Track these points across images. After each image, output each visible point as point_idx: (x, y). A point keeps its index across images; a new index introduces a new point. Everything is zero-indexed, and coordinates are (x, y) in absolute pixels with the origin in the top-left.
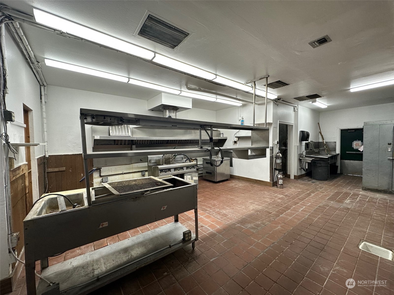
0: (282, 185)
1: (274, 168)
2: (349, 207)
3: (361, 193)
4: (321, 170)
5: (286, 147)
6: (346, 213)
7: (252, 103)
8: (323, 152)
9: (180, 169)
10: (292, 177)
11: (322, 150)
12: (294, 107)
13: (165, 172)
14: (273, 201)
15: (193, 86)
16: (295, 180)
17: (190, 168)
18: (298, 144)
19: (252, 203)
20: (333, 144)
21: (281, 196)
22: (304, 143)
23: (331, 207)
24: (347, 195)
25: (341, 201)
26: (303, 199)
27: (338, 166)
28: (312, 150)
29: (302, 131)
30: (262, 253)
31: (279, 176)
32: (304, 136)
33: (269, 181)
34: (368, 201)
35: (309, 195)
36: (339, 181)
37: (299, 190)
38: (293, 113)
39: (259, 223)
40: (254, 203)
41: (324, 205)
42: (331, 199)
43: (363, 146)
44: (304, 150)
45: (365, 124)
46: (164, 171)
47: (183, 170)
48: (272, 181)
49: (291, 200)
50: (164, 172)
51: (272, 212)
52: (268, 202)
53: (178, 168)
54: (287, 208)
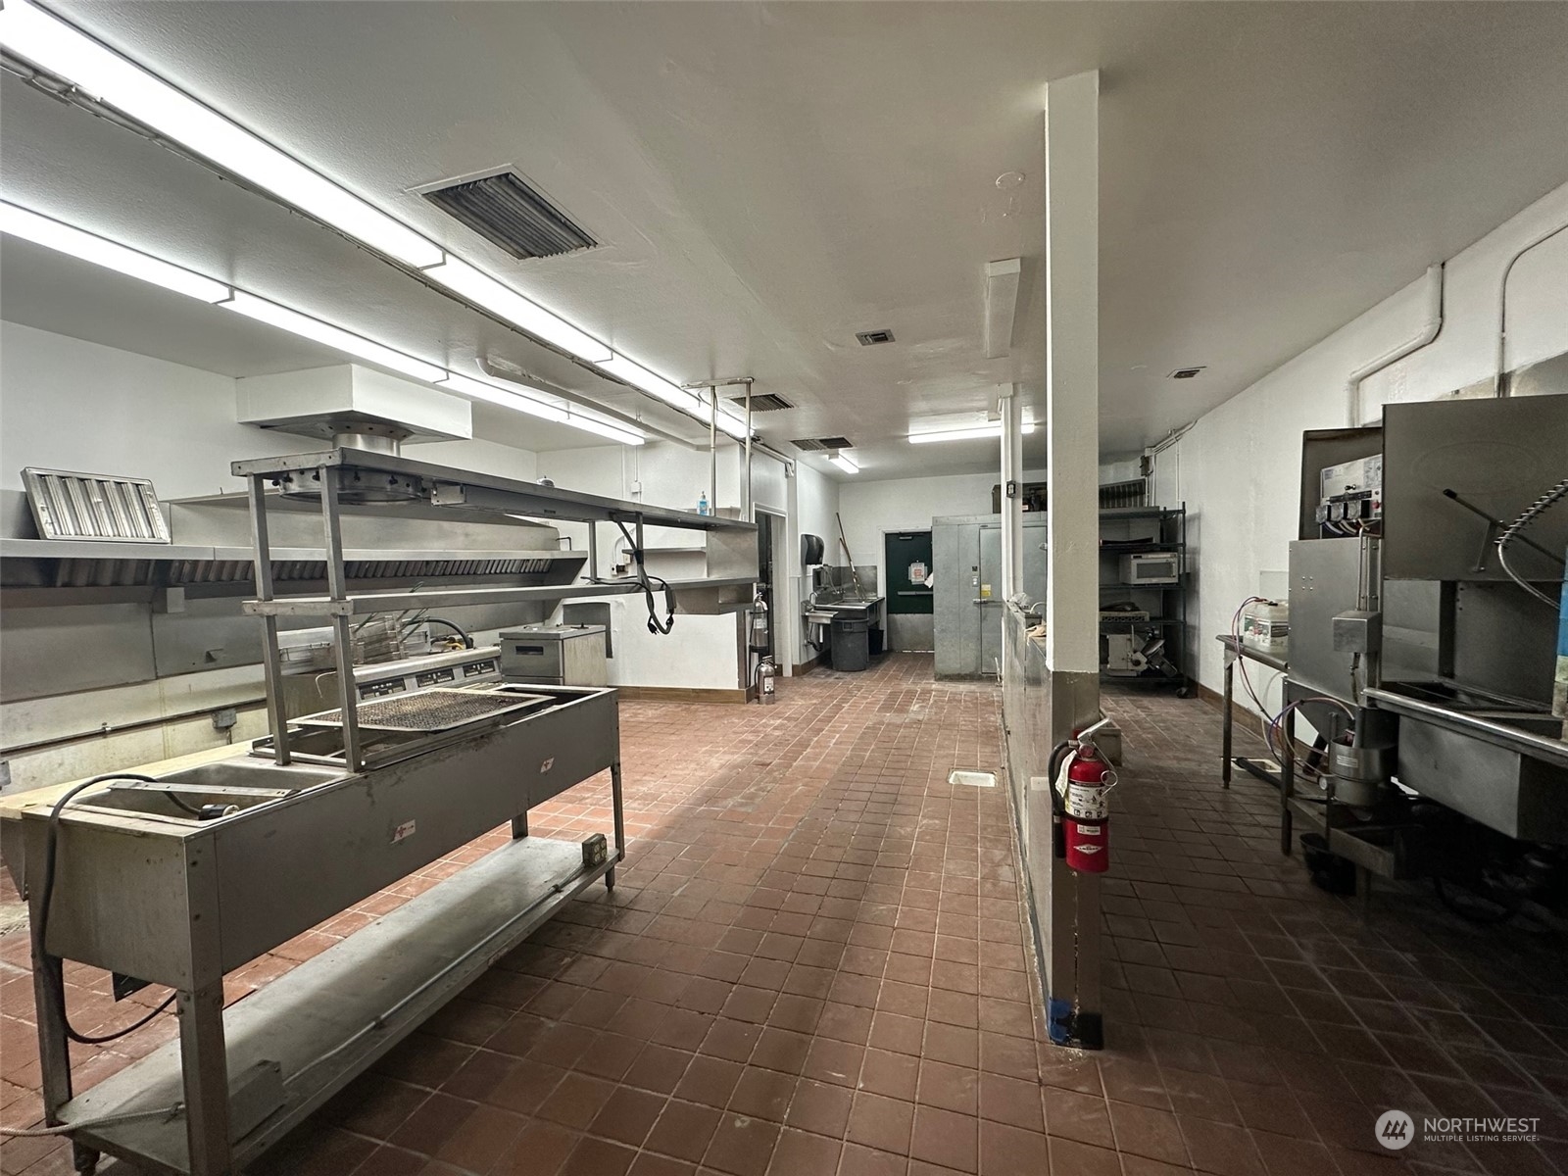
0: (773, 692)
1: (750, 646)
2: (921, 718)
3: (934, 686)
4: (855, 644)
5: (767, 584)
6: (917, 730)
7: (706, 448)
8: (849, 594)
9: (438, 677)
10: (788, 672)
11: (848, 589)
12: (786, 463)
13: (381, 694)
14: (763, 738)
15: (506, 365)
16: (795, 678)
17: (476, 669)
18: (798, 573)
19: (710, 753)
20: (871, 573)
21: (779, 721)
22: (811, 568)
23: (888, 724)
24: (910, 694)
25: (902, 710)
26: (828, 719)
27: (883, 631)
28: (828, 590)
29: (806, 536)
30: (786, 844)
31: (764, 669)
32: (812, 552)
33: (737, 688)
34: (949, 701)
35: (839, 707)
36: (890, 668)
37: (814, 701)
38: (783, 482)
39: (752, 790)
40: (718, 752)
41: (875, 724)
42: (885, 708)
43: (932, 575)
44: (812, 591)
45: (936, 521)
46: (377, 690)
47: (453, 679)
48: (746, 686)
49: (804, 725)
50: (377, 694)
51: (770, 761)
52: (750, 742)
53: (432, 674)
54: (804, 745)
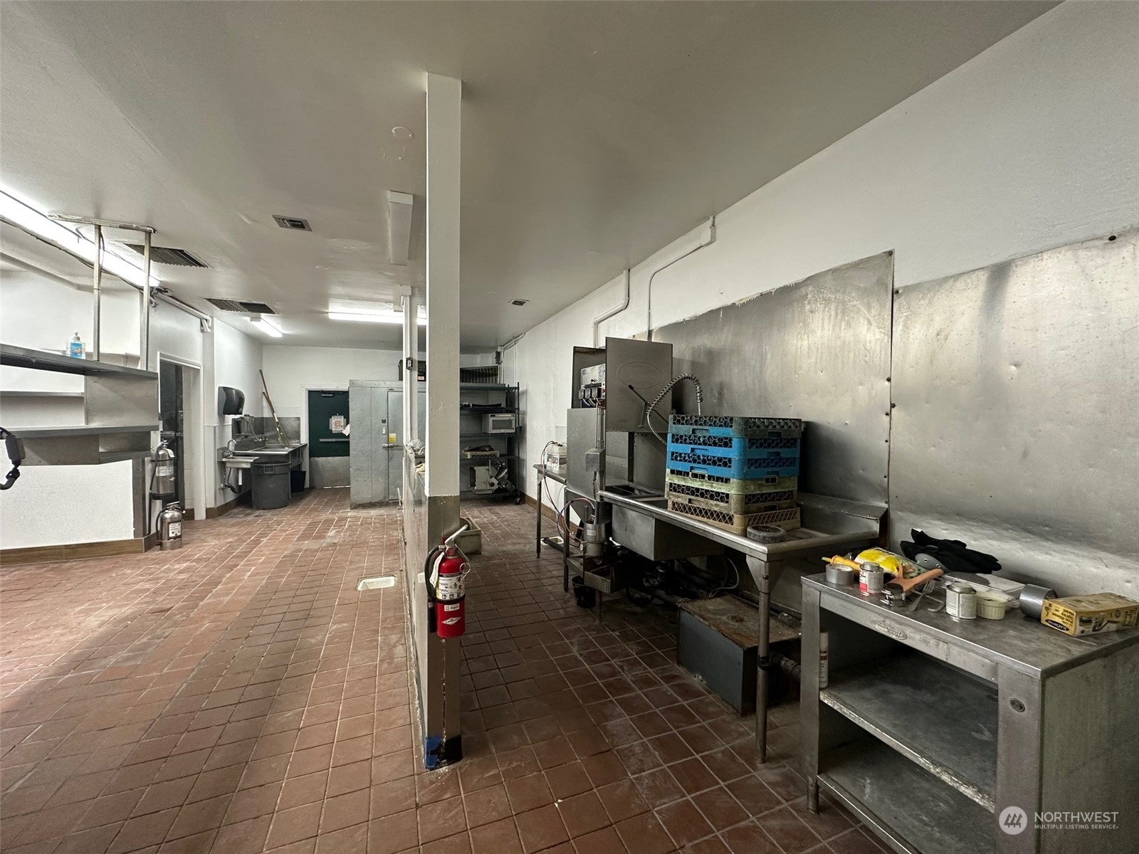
0: (180, 537)
1: (150, 494)
2: (336, 541)
3: (349, 514)
4: (277, 484)
5: (176, 431)
6: (332, 552)
8: (273, 441)
10: (200, 515)
11: (271, 437)
12: (201, 319)
14: (163, 584)
16: (210, 520)
18: (215, 421)
19: (87, 612)
20: (294, 424)
21: (185, 565)
22: (230, 418)
23: (306, 550)
24: (328, 523)
25: (320, 536)
26: (245, 554)
27: (305, 472)
28: (249, 438)
29: (224, 388)
30: (185, 685)
31: (168, 515)
32: (231, 402)
33: (132, 537)
34: (362, 524)
35: (257, 542)
36: (310, 502)
37: (231, 540)
38: (198, 337)
39: (144, 640)
40: (100, 608)
41: (293, 552)
42: (304, 537)
44: (231, 439)
45: (352, 383)
48: (144, 535)
49: (216, 564)
51: (169, 606)
52: (148, 590)
54: (215, 582)
